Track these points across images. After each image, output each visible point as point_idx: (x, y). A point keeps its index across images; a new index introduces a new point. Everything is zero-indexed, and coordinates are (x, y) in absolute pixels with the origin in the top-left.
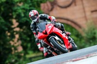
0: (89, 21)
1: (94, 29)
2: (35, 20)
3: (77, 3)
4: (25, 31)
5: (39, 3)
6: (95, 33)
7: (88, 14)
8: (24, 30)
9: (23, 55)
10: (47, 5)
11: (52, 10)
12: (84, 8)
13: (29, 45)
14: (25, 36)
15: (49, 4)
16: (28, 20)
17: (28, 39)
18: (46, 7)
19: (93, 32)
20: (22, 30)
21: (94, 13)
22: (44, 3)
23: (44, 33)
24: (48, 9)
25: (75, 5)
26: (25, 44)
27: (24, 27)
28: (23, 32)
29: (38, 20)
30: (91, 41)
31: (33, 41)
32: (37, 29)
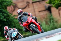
3: (30, 6)
5: (6, 6)
7: (37, 13)
10: (11, 8)
11: (14, 11)
12: (34, 9)
15: (12, 7)
18: (11, 9)
22: (9, 6)
23: (26, 23)
24: (12, 10)
25: (29, 7)
29: (22, 15)
32: (22, 20)
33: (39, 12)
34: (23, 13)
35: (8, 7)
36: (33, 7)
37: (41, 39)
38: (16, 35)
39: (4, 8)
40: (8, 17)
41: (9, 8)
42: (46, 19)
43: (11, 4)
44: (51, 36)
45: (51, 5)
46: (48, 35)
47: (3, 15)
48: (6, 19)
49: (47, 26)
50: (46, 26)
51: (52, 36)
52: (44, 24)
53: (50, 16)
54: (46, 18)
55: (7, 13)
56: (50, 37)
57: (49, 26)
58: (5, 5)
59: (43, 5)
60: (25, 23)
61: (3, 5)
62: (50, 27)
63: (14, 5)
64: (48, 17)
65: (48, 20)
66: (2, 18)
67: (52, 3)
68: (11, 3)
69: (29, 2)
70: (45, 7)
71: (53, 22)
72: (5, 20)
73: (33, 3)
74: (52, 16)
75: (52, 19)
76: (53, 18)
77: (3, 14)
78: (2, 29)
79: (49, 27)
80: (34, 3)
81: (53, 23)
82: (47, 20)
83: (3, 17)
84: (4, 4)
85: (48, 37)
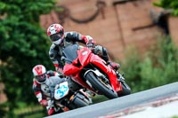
0: (129, 48)
1: (138, 62)
2: (58, 42)
3: (107, 14)
4: (11, 66)
5: (37, 13)
6: (139, 70)
7: (127, 33)
8: (9, 63)
9: (7, 109)
12: (119, 24)
13: (19, 92)
14: (12, 75)
15: (55, 16)
16: (17, 45)
17: (17, 80)
19: (136, 67)
20: (5, 64)
21: (138, 32)
25: (104, 18)
26: (11, 90)
27: (10, 58)
28: (7, 67)
29: (62, 41)
30: (133, 84)
31: (26, 84)
33: (135, 30)
34: (65, 34)
35: (42, 17)
36: (117, 16)
37: (138, 109)
38: (66, 93)
39: (31, 18)
40: (44, 46)
41: (46, 19)
42: (154, 51)
43: (51, 8)
44: (167, 99)
45: (169, 11)
46: (160, 96)
47: (28, 40)
48: (38, 51)
49: (156, 70)
50: (153, 72)
51: (171, 101)
52: (147, 66)
53: (166, 41)
54: (153, 47)
55: (39, 35)
56: (166, 102)
57: (161, 70)
58: (34, 12)
59: (146, 10)
60: (71, 67)
61: (27, 10)
62: (166, 74)
63: (61, 10)
64: (159, 46)
65: (159, 55)
66: (26, 48)
67: (172, 4)
68: (50, 5)
69: (104, 3)
70: (151, 15)
71: (173, 59)
72: (34, 53)
73: (115, 4)
74: (172, 43)
75: (172, 51)
76: (174, 48)
77: (29, 36)
78: (25, 80)
79: (162, 75)
80: (118, 6)
81: (173, 63)
82: (156, 54)
83: (28, 45)
84: (32, 8)
85: (159, 101)
